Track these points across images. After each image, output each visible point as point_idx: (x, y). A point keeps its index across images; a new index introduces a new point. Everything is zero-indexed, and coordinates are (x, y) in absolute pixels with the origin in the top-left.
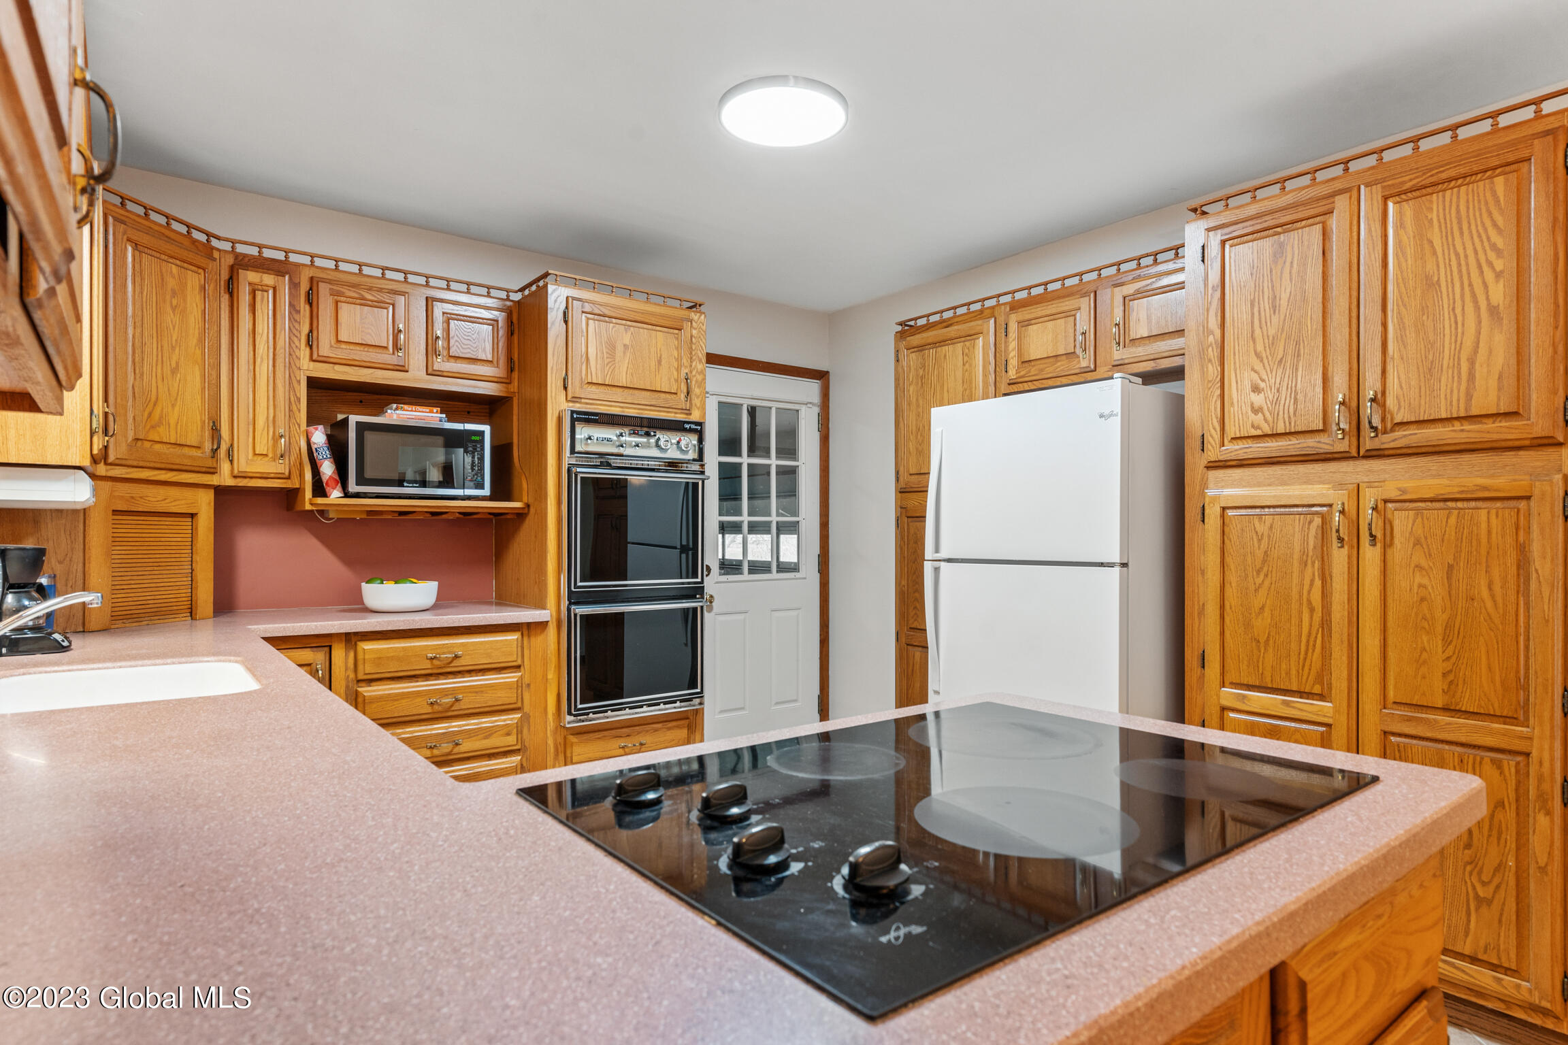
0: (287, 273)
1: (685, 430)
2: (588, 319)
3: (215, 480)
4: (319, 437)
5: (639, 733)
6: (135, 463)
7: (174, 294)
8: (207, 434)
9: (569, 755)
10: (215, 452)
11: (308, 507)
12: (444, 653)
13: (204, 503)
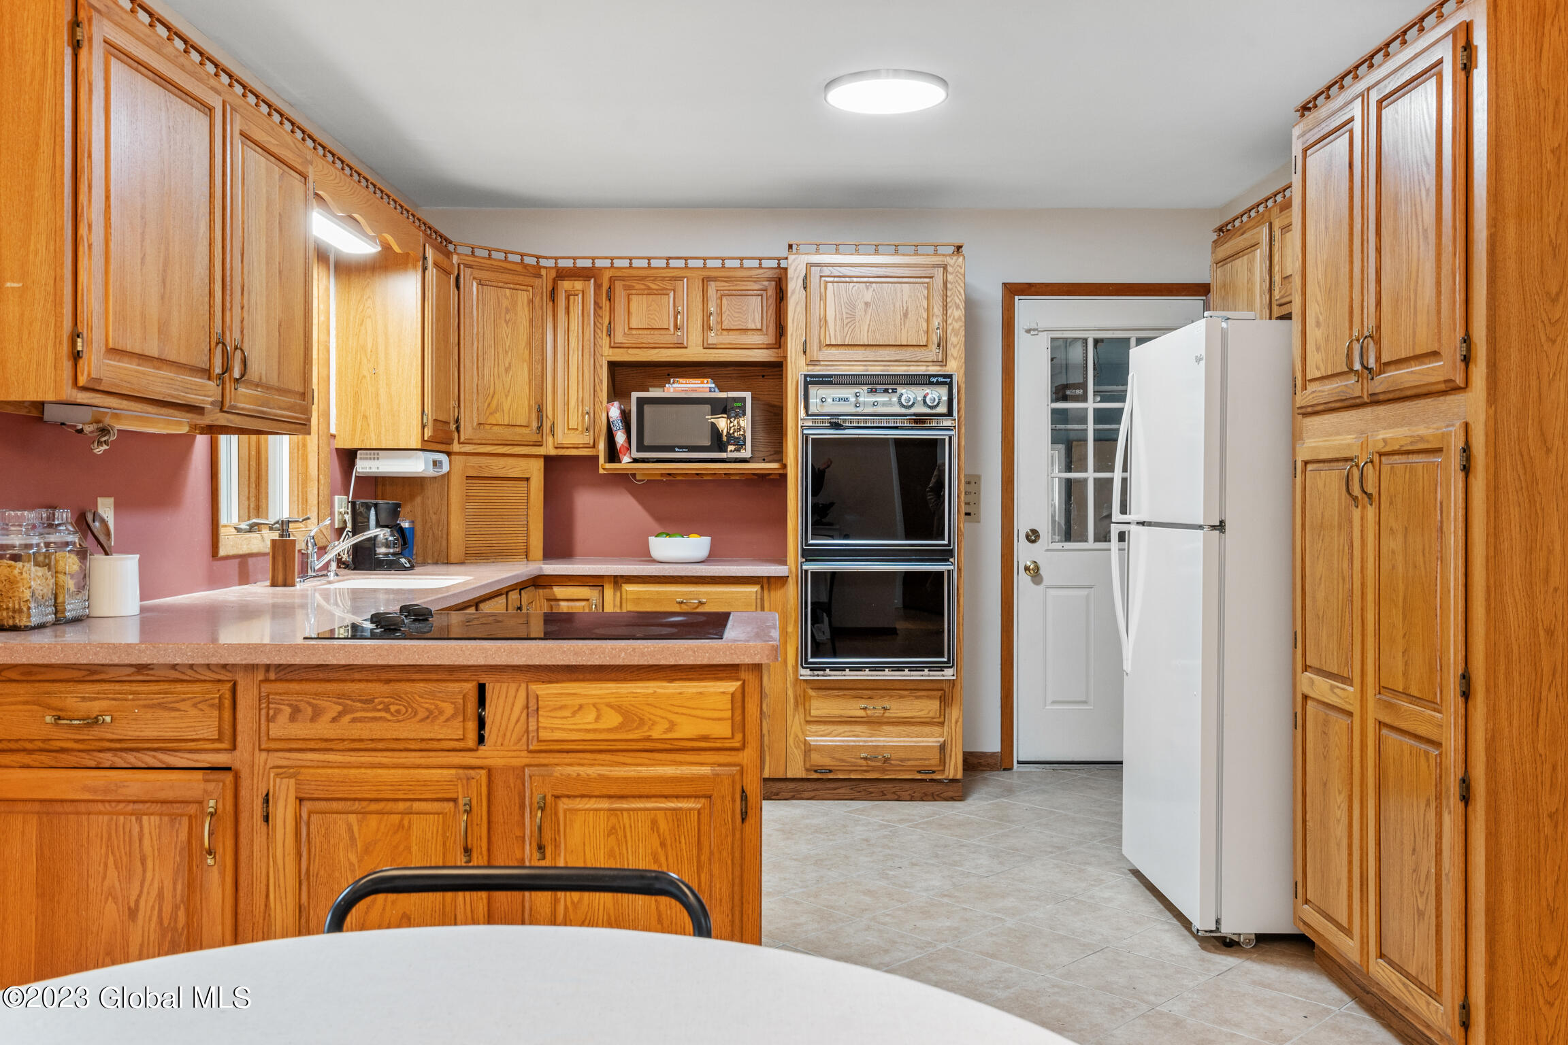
0: (592, 277)
1: (931, 383)
2: (827, 282)
3: (541, 451)
4: (615, 412)
5: (882, 697)
6: (479, 442)
7: (507, 311)
8: (534, 416)
9: (807, 708)
10: (540, 428)
11: (601, 471)
12: (691, 599)
13: (536, 470)
